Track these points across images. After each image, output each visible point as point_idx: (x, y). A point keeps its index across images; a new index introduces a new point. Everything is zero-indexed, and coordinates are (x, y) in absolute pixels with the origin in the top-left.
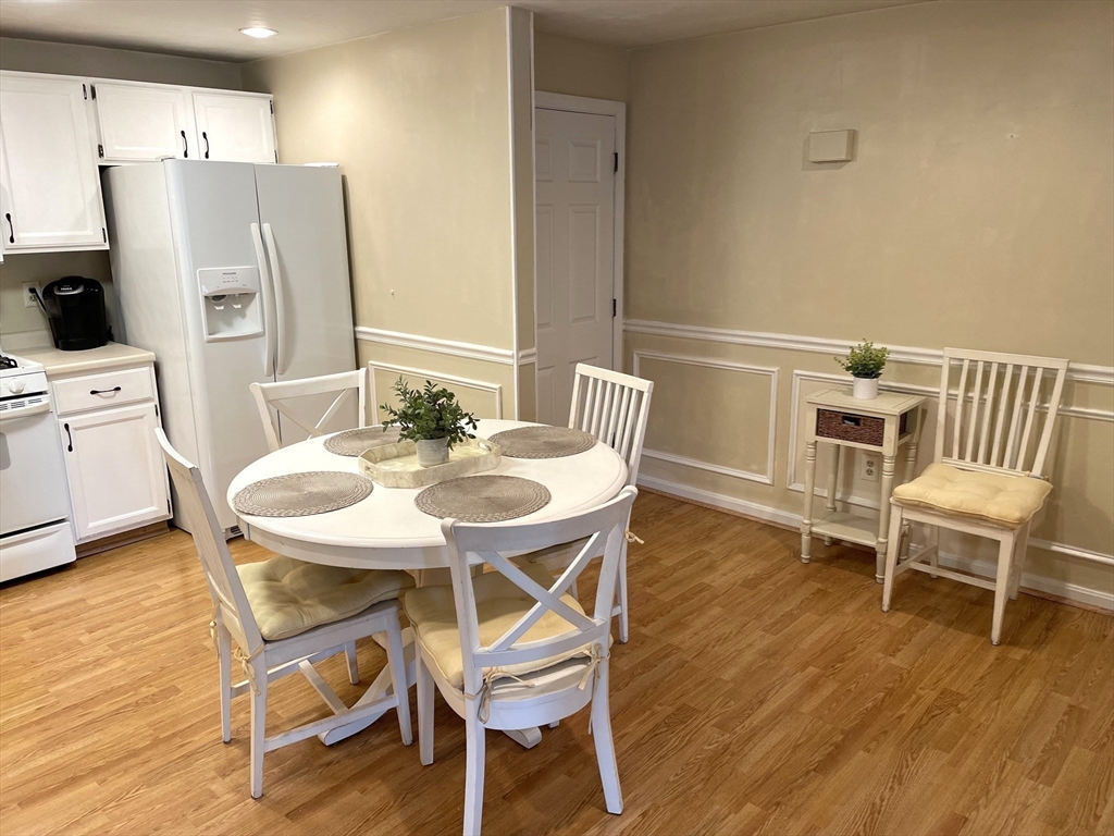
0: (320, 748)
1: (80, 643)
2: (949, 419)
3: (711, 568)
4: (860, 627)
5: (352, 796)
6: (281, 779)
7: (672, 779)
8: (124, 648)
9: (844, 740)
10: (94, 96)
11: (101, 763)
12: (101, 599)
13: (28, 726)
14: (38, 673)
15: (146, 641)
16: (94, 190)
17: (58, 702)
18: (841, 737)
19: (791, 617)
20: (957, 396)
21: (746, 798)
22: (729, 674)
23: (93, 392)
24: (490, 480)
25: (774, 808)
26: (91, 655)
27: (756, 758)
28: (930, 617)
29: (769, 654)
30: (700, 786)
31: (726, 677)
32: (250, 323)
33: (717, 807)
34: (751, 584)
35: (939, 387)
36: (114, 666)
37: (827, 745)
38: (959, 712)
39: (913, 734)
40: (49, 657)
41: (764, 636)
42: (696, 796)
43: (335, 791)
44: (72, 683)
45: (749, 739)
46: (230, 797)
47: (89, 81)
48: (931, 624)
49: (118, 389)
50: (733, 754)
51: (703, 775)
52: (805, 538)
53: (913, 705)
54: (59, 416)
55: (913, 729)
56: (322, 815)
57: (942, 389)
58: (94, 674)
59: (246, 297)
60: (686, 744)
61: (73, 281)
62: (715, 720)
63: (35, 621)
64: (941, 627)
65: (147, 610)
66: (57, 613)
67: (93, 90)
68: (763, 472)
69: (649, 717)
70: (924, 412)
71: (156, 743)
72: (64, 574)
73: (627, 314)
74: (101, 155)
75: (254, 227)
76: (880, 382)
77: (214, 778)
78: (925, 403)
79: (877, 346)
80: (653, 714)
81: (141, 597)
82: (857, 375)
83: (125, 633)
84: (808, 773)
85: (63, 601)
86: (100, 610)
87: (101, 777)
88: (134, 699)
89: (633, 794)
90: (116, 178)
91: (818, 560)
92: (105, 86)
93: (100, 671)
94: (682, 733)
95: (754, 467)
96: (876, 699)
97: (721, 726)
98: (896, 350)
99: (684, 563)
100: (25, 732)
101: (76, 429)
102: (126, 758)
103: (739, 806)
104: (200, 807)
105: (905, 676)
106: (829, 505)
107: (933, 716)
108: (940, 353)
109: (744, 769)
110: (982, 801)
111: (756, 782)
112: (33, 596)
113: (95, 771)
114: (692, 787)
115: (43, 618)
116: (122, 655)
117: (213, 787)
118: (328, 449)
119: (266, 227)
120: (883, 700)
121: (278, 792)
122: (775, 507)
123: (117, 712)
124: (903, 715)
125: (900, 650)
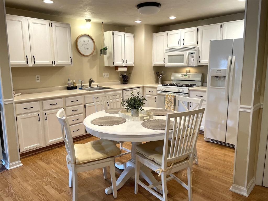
10: (223, 27)
23: (197, 96)
49: (202, 96)
75: (230, 57)
92: (225, 24)
119: (234, 57)
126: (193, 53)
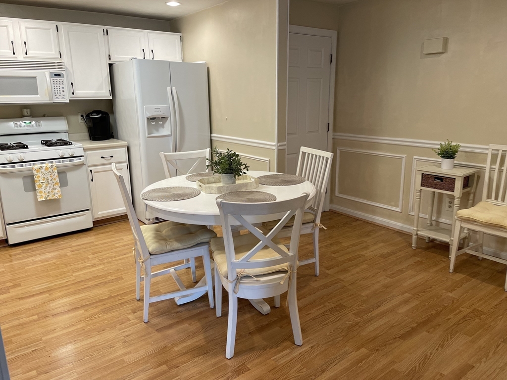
0: (175, 306)
1: (89, 258)
2: (491, 180)
3: (366, 248)
4: (436, 279)
5: (186, 325)
6: (157, 316)
7: (328, 334)
8: (105, 261)
9: (417, 326)
10: (107, 34)
11: (87, 303)
12: (99, 242)
13: (63, 287)
14: (70, 268)
15: (113, 259)
16: (107, 74)
17: (75, 279)
18: (416, 325)
19: (401, 271)
20: (495, 168)
21: (362, 346)
22: (364, 293)
23: (102, 157)
24: (252, 192)
25: (376, 351)
26: (91, 263)
27: (370, 329)
28: (474, 277)
29: (386, 286)
30: (341, 338)
31: (363, 294)
32: (166, 130)
33: (347, 348)
34: (384, 256)
35: (486, 164)
36: (100, 268)
37: (408, 328)
38: (480, 320)
39: (454, 327)
40: (75, 262)
41: (386, 279)
42: (338, 342)
43: (178, 323)
44: (82, 272)
45: (369, 321)
46: (135, 321)
47: (105, 27)
48: (474, 280)
49: (112, 157)
50: (359, 327)
51: (343, 334)
52: (414, 237)
53: (456, 315)
54: (88, 167)
55: (454, 324)
56: (170, 332)
57: (487, 166)
58: (91, 270)
59: (164, 119)
60: (338, 320)
61: (97, 112)
62: (354, 312)
63: (73, 249)
64: (479, 282)
65: (117, 247)
66: (82, 246)
67: (107, 31)
68: (397, 206)
69: (322, 308)
70: (479, 177)
71: (110, 297)
72: (88, 232)
73: (335, 130)
74: (110, 59)
75: (169, 89)
76: (455, 162)
77: (130, 313)
78: (478, 172)
79: (454, 144)
80: (324, 307)
81: (115, 242)
82: (444, 157)
83: (107, 255)
84: (395, 338)
85: (85, 242)
86: (99, 246)
87: (85, 309)
88: (105, 280)
89: (308, 338)
90: (115, 68)
91: (421, 248)
92: (112, 30)
93: (94, 269)
94: (337, 316)
95: (393, 204)
96: (437, 310)
97: (356, 314)
98: (464, 146)
99: (353, 245)
100: (61, 289)
101: (95, 172)
102: (97, 302)
103: (358, 349)
104: (123, 323)
105: (455, 301)
106: (429, 222)
107: (466, 320)
108: (487, 147)
109: (364, 334)
110: (484, 360)
111: (369, 339)
112: (74, 239)
113: (84, 306)
114: (337, 338)
115: (76, 248)
116: (103, 264)
117: (129, 317)
118: (187, 179)
119: (174, 89)
120: (441, 311)
121: (155, 321)
122: (402, 223)
123: (97, 285)
124: (450, 318)
125: (455, 290)
126: (59, 75)
